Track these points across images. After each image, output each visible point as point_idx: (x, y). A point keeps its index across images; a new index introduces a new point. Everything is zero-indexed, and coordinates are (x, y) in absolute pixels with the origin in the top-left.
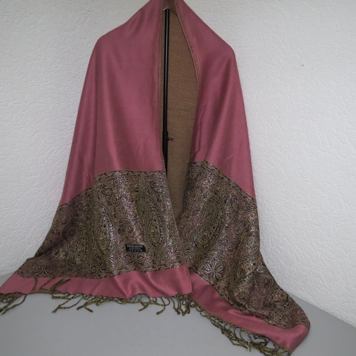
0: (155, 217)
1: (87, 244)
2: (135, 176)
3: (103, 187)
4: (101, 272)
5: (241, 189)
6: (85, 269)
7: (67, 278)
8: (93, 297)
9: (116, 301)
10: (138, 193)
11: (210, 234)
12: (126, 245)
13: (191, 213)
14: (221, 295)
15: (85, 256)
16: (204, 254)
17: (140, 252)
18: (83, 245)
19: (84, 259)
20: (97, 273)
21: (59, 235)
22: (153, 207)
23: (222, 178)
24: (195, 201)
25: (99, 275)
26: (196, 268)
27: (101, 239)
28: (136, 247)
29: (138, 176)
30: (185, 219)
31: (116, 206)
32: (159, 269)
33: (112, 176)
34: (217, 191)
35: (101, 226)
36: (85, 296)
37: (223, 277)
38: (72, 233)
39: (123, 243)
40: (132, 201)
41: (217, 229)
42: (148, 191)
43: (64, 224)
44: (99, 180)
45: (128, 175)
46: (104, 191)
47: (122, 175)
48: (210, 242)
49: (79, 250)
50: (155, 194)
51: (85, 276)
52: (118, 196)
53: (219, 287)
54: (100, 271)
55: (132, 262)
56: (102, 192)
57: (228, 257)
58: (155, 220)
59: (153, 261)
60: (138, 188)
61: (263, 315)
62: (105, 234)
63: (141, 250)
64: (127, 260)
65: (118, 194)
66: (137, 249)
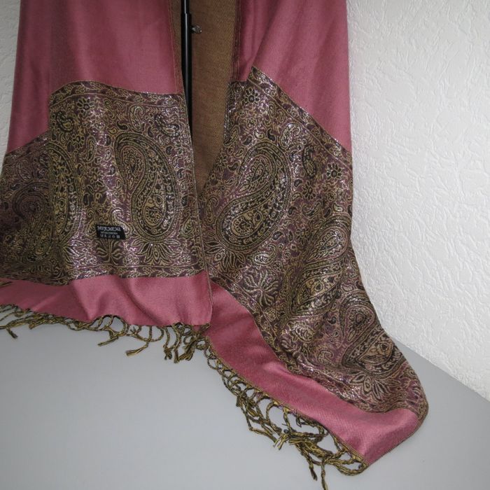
0: (159, 181)
2: (123, 98)
3: (60, 117)
4: (65, 275)
5: (322, 130)
6: (46, 269)
7: (8, 280)
8: (30, 314)
9: (68, 324)
10: (126, 131)
11: (258, 217)
12: (96, 226)
13: (221, 174)
14: (264, 334)
15: (50, 248)
16: (245, 255)
17: (117, 240)
19: (47, 253)
20: (60, 276)
22: (157, 162)
23: (287, 107)
24: (230, 149)
25: (61, 281)
26: (229, 282)
27: (56, 212)
28: (110, 229)
29: (130, 99)
30: (212, 187)
31: (80, 151)
32: (153, 275)
33: (73, 92)
34: (275, 132)
35: (57, 189)
36: (19, 310)
37: (274, 301)
38: (32, 207)
39: (92, 223)
40: (108, 144)
41: (272, 210)
42: (149, 132)
45: (103, 92)
46: (62, 123)
47: (92, 91)
48: (256, 234)
49: (43, 237)
50: (163, 138)
51: (39, 279)
52: (82, 132)
53: (264, 319)
54: (64, 273)
55: (107, 259)
56: (59, 126)
57: (289, 266)
58: (158, 187)
59: (142, 258)
60: (124, 122)
61: (331, 380)
63: (118, 237)
64: (100, 254)
65: (82, 128)
66: (112, 233)
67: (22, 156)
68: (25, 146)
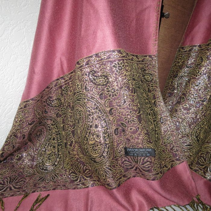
0: (149, 111)
1: (59, 145)
3: (93, 75)
4: (85, 180)
6: (61, 175)
18: (54, 147)
20: (80, 181)
21: (24, 138)
22: (146, 99)
25: (83, 184)
28: (141, 150)
33: (109, 57)
35: (91, 126)
39: (121, 147)
40: (134, 92)
42: (141, 80)
43: (31, 124)
44: (87, 64)
46: (94, 79)
47: (122, 57)
52: (117, 86)
54: (83, 178)
55: (132, 168)
56: (92, 81)
58: (150, 114)
62: (98, 136)
64: (126, 166)
65: (117, 83)
66: (143, 153)
67: (38, 101)
68: (41, 93)
